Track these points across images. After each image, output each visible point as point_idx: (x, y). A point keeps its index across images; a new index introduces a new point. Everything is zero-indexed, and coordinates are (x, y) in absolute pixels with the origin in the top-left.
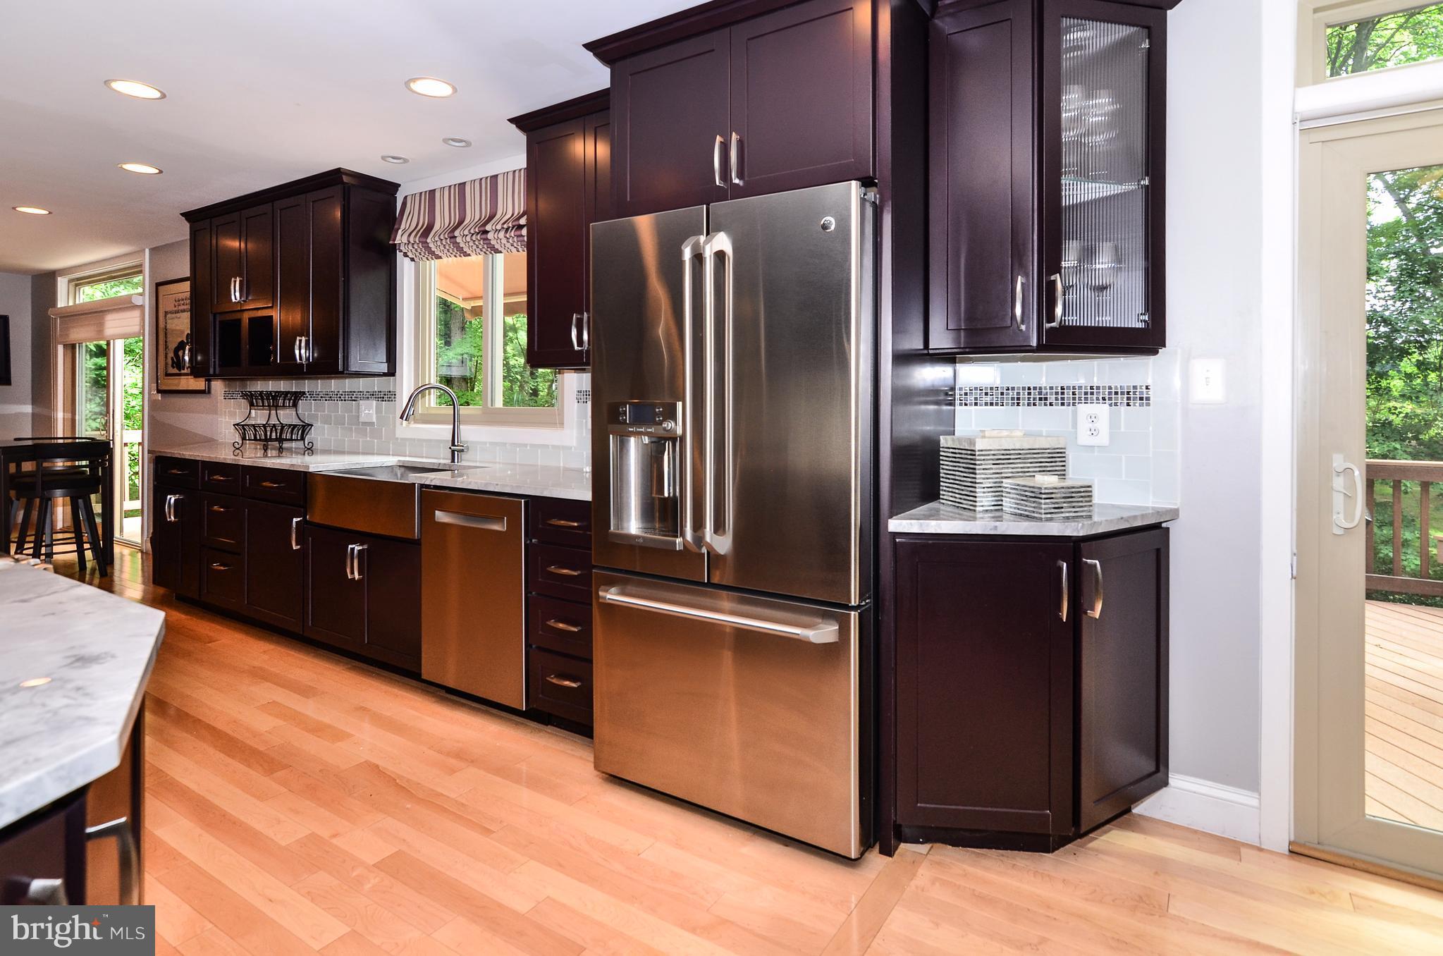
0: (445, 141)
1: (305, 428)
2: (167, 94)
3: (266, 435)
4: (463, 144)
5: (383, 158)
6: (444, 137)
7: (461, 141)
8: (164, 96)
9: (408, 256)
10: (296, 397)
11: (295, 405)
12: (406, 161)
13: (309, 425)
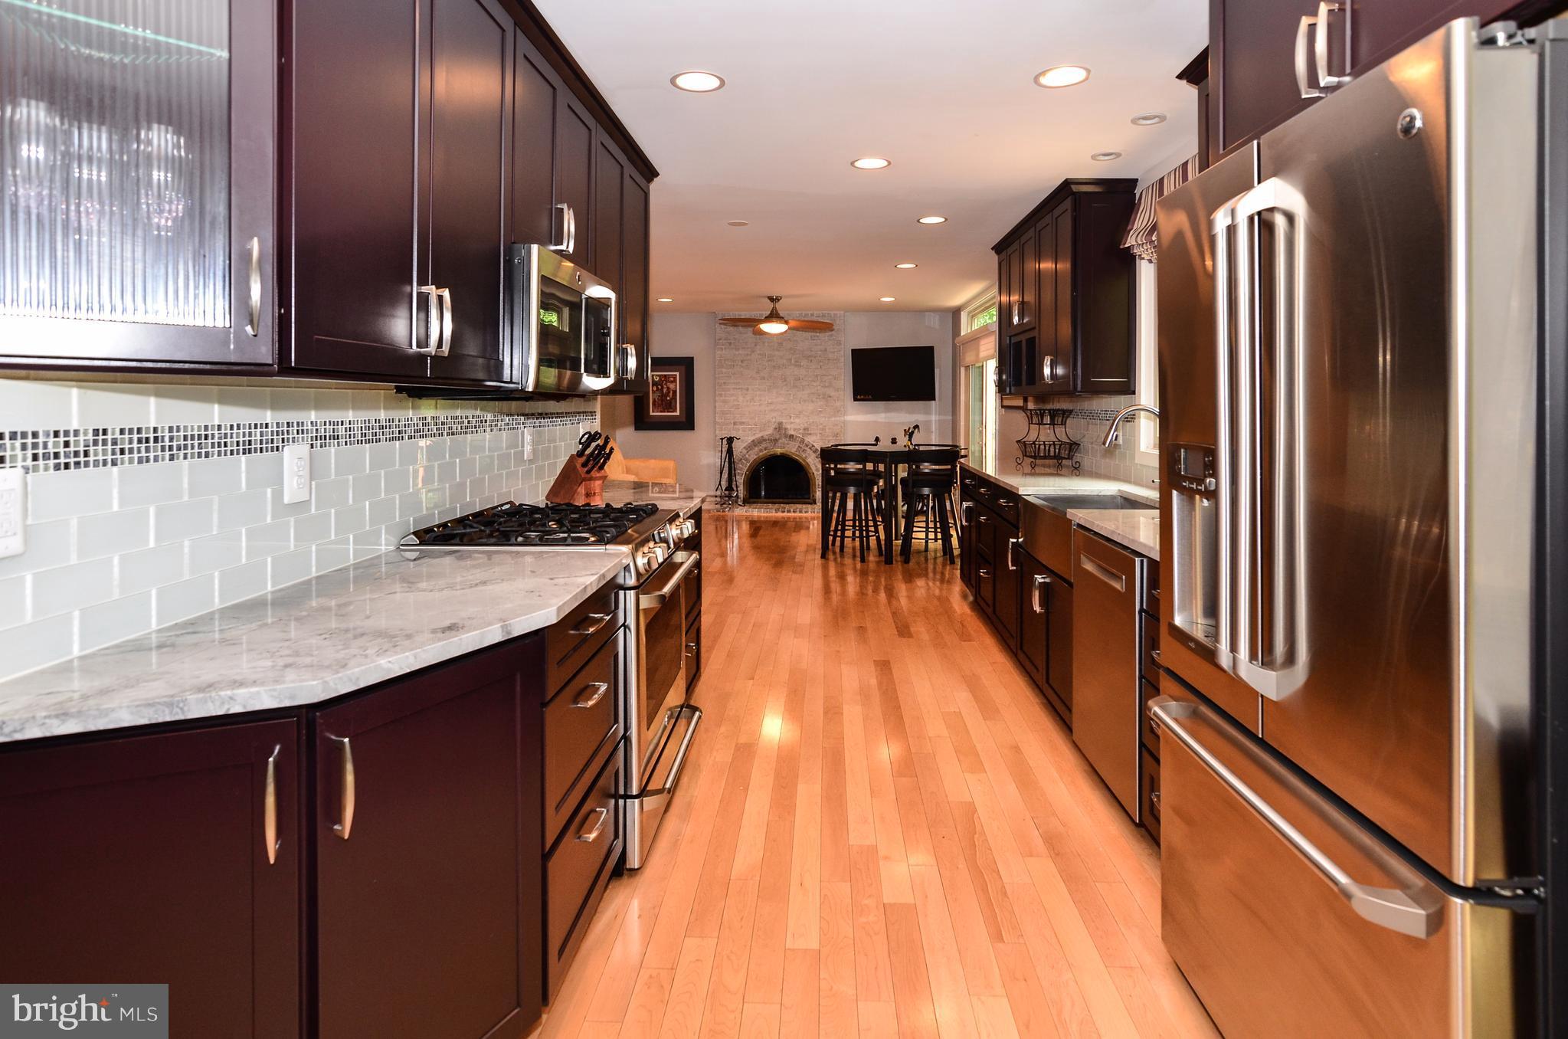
0: (1134, 121)
1: (1073, 446)
2: (892, 162)
3: (1035, 454)
4: (1156, 120)
5: (1094, 157)
6: (1131, 118)
7: (1155, 117)
8: (889, 163)
9: (1143, 259)
10: (1066, 414)
11: (1063, 423)
12: (1118, 155)
13: (1075, 443)
